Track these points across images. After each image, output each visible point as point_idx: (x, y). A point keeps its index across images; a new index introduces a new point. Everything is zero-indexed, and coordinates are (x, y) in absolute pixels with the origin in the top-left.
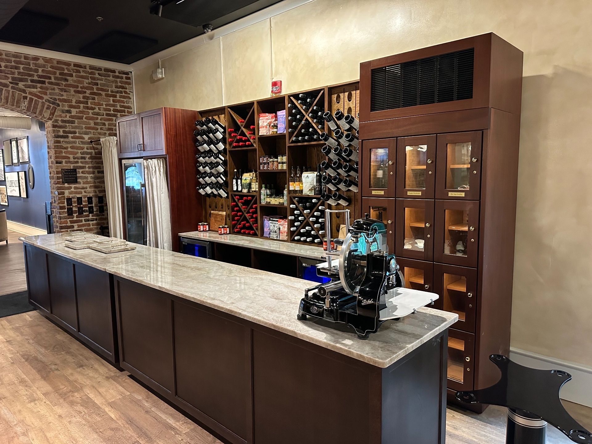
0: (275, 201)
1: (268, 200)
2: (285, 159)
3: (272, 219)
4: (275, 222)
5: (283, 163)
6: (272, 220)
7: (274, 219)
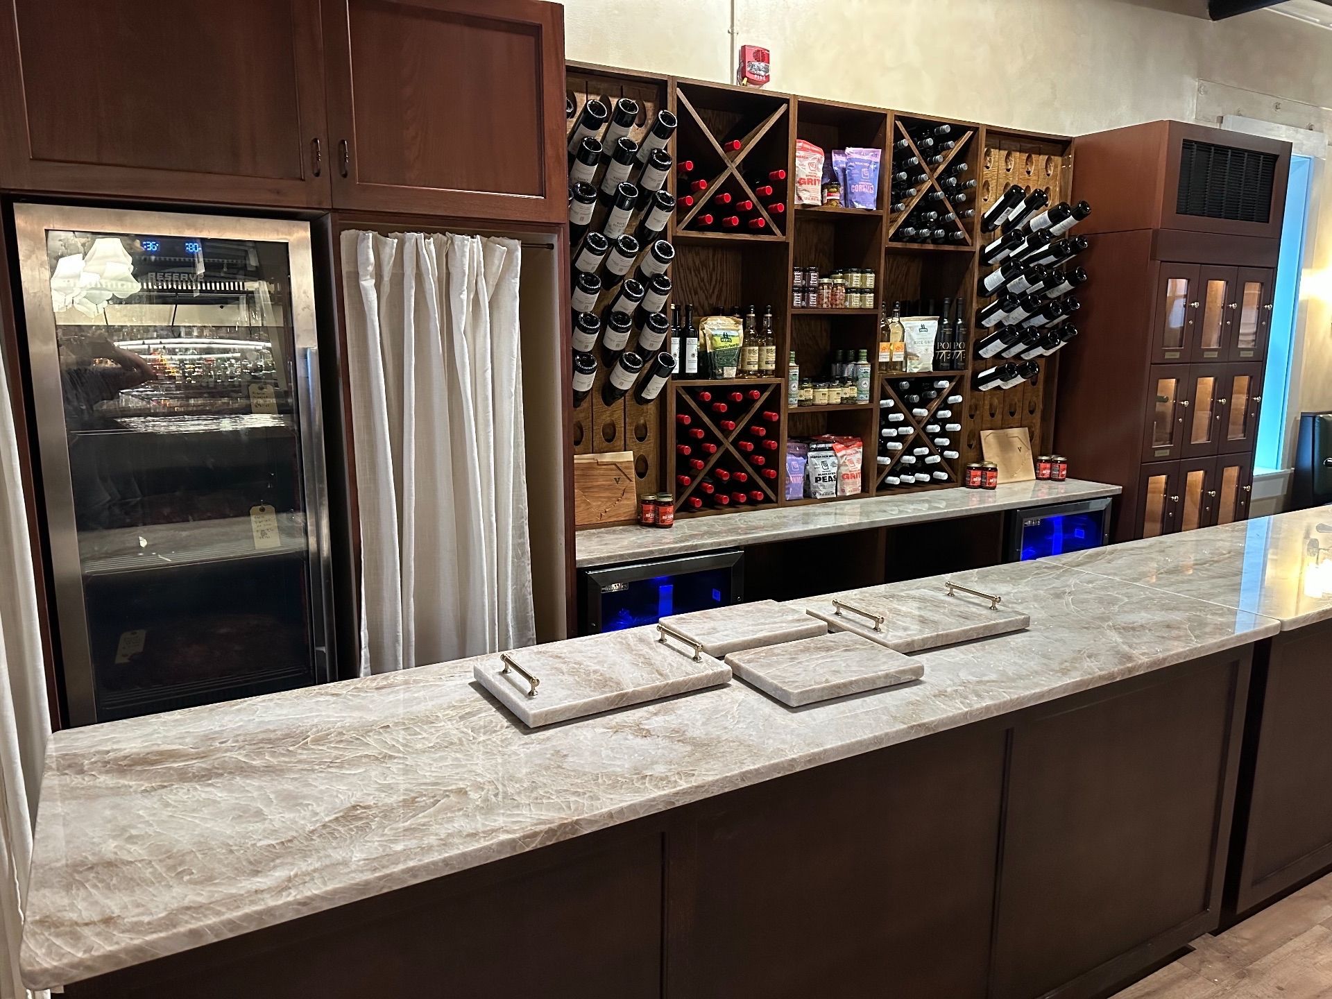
0: (829, 396)
1: (808, 394)
2: (870, 280)
3: (814, 446)
4: (823, 453)
5: (862, 291)
6: (816, 450)
7: (820, 446)
